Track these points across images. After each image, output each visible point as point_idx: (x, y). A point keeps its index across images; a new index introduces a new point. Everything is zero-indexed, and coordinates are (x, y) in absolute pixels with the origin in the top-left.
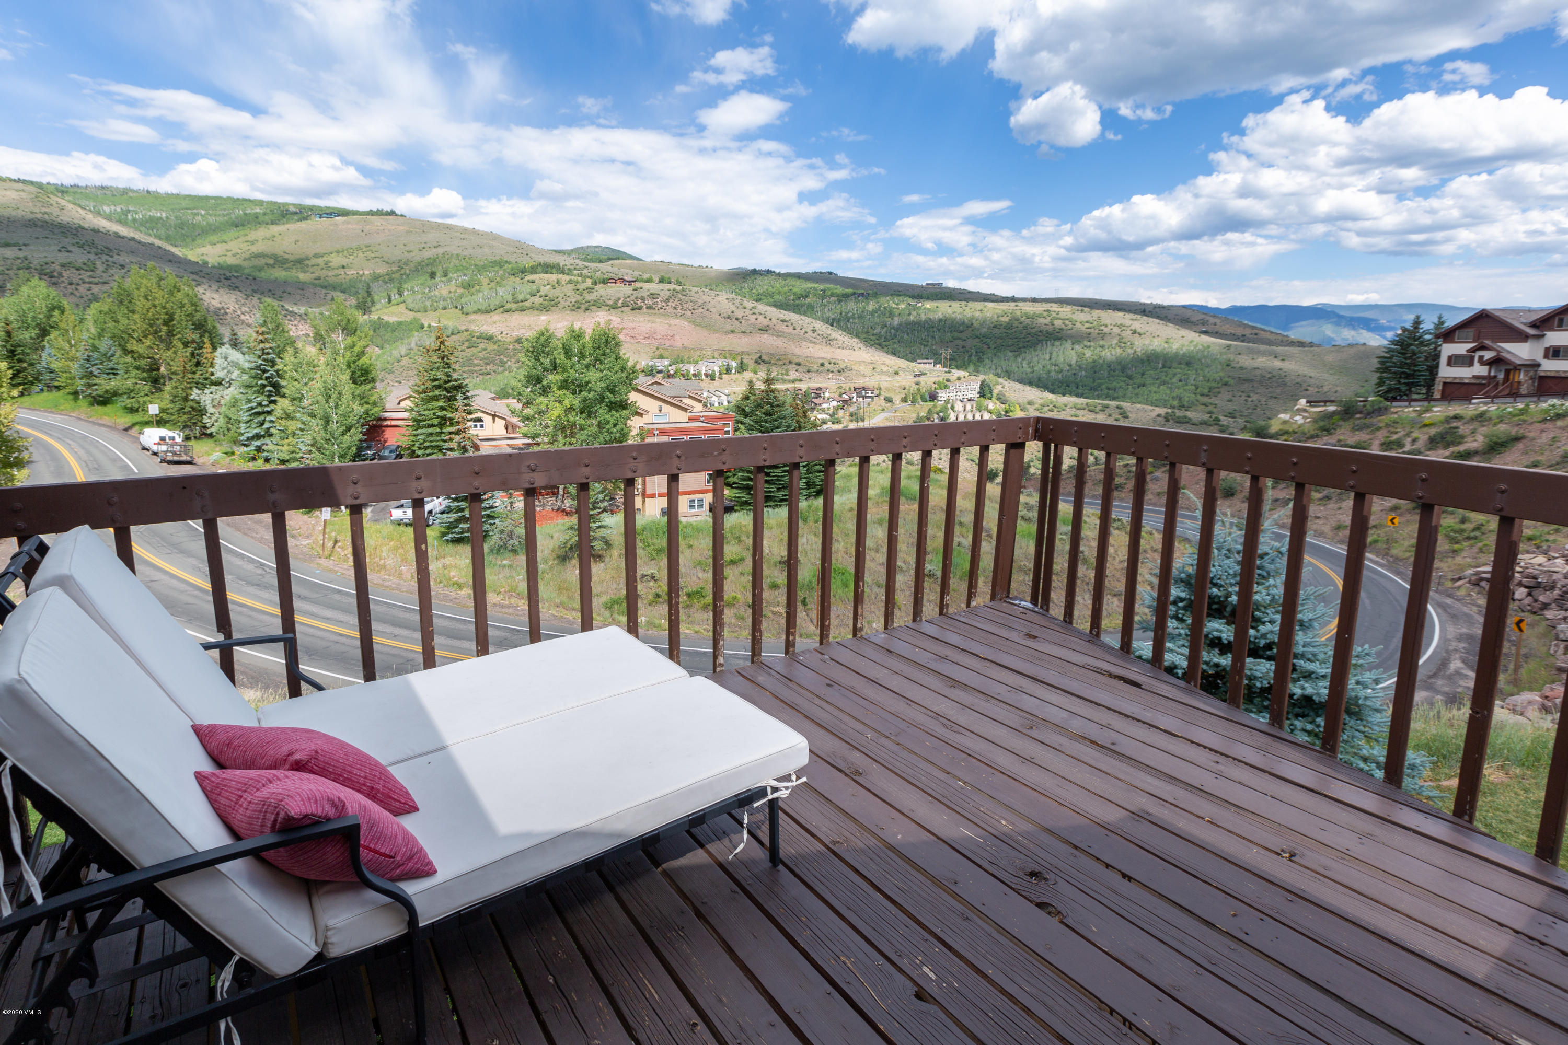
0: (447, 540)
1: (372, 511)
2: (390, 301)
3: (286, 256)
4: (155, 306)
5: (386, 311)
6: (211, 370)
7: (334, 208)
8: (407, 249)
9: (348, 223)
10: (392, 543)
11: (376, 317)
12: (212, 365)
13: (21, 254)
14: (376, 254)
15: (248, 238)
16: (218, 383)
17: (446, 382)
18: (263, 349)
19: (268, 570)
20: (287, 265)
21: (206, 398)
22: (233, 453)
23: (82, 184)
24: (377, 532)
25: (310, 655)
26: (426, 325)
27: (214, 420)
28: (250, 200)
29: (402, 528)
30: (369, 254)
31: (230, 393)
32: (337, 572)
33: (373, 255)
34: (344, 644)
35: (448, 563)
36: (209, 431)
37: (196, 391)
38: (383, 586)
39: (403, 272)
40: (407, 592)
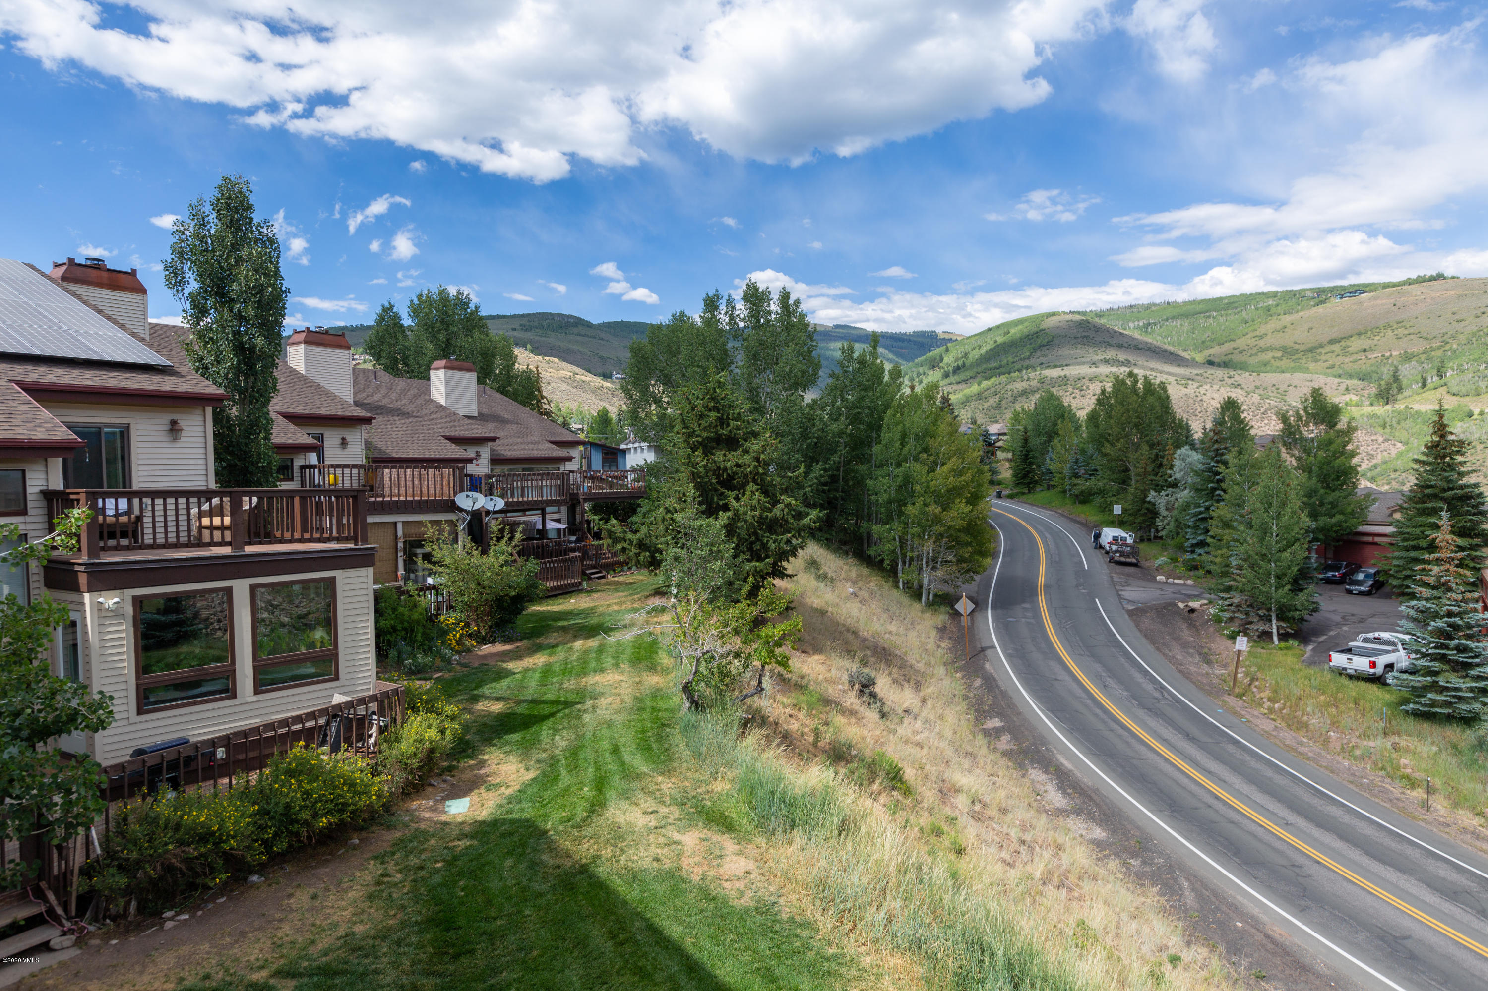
0: (1407, 712)
1: (1313, 650)
2: (1424, 385)
3: (1297, 347)
4: (1128, 411)
5: (1418, 398)
6: (1169, 472)
7: (1358, 285)
8: (1457, 317)
9: (1375, 298)
10: (1322, 697)
11: (1403, 407)
12: (1172, 467)
13: (1062, 374)
14: (1411, 331)
15: (1258, 333)
16: (1175, 485)
17: (1444, 490)
18: (1217, 450)
19: (1166, 694)
20: (1297, 356)
21: (1160, 499)
22: (1177, 560)
23: (1116, 307)
24: (1306, 677)
25: (1172, 811)
26: (1476, 412)
27: (1165, 523)
28: (1263, 294)
29: (1345, 681)
30: (1401, 331)
31: (1184, 495)
32: (1243, 717)
33: (1406, 332)
34: (1217, 811)
35: (1403, 743)
36: (1160, 534)
37: (1153, 493)
38: (1295, 750)
39: (1447, 347)
40: (1326, 768)
